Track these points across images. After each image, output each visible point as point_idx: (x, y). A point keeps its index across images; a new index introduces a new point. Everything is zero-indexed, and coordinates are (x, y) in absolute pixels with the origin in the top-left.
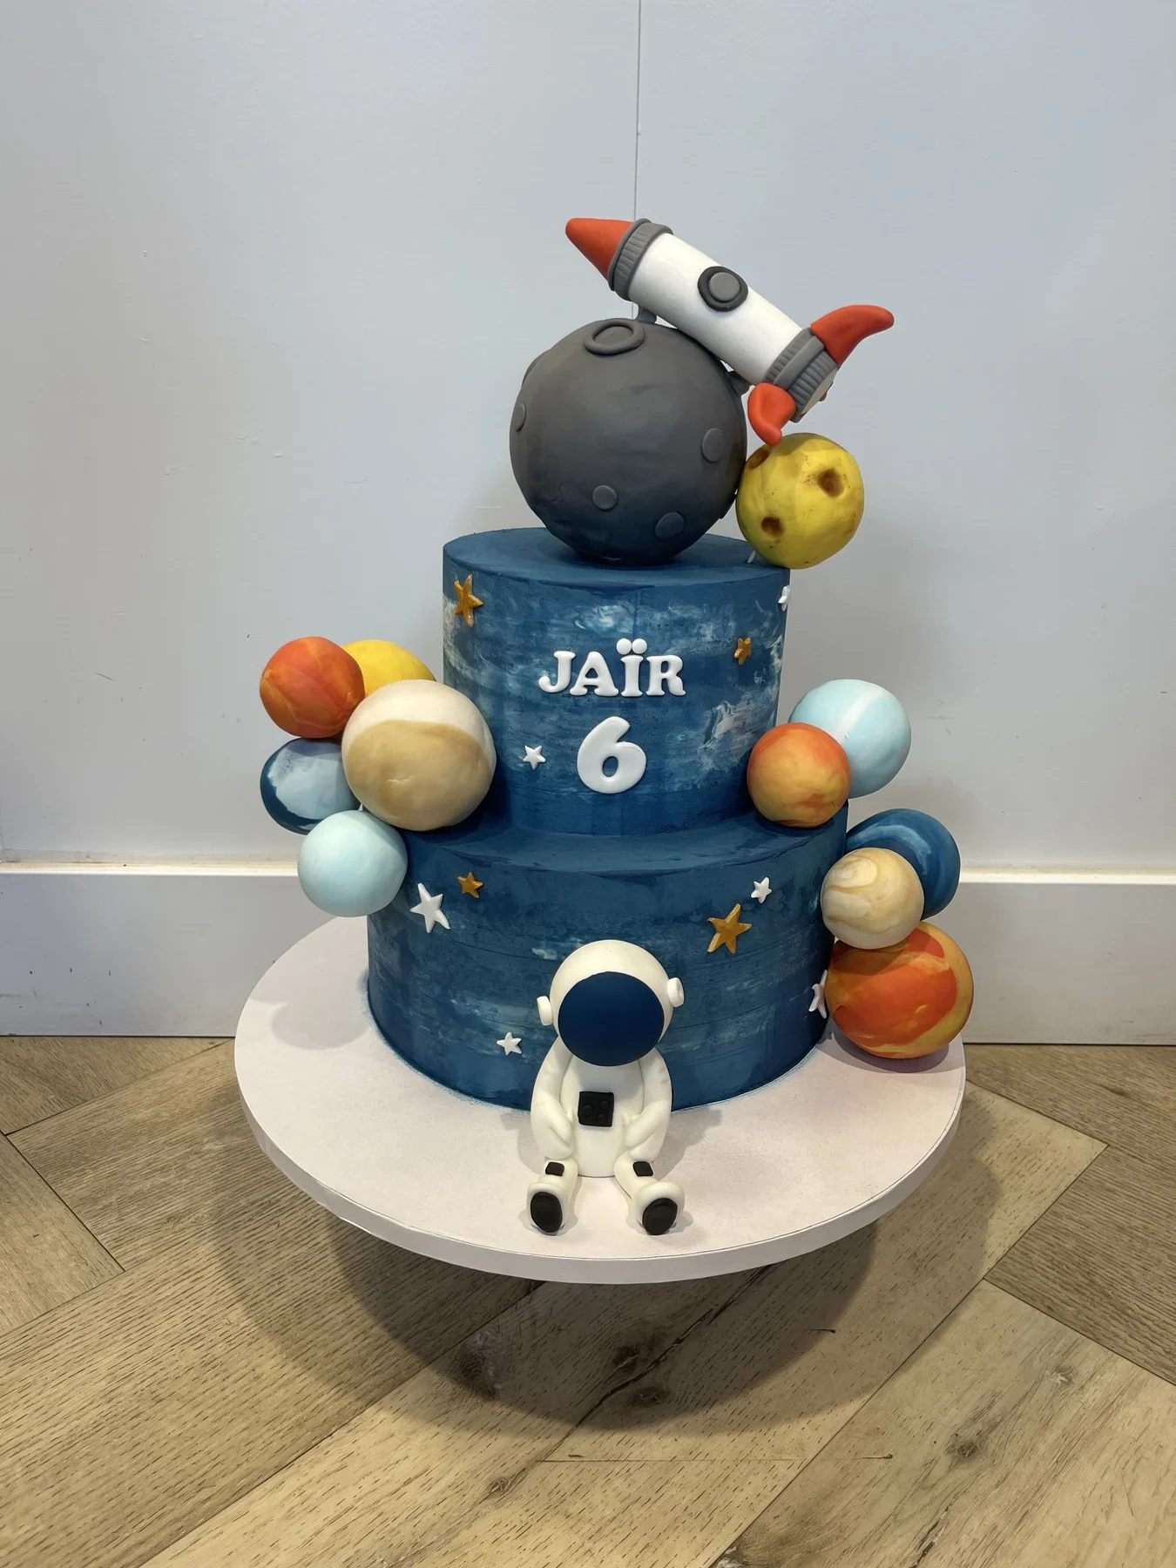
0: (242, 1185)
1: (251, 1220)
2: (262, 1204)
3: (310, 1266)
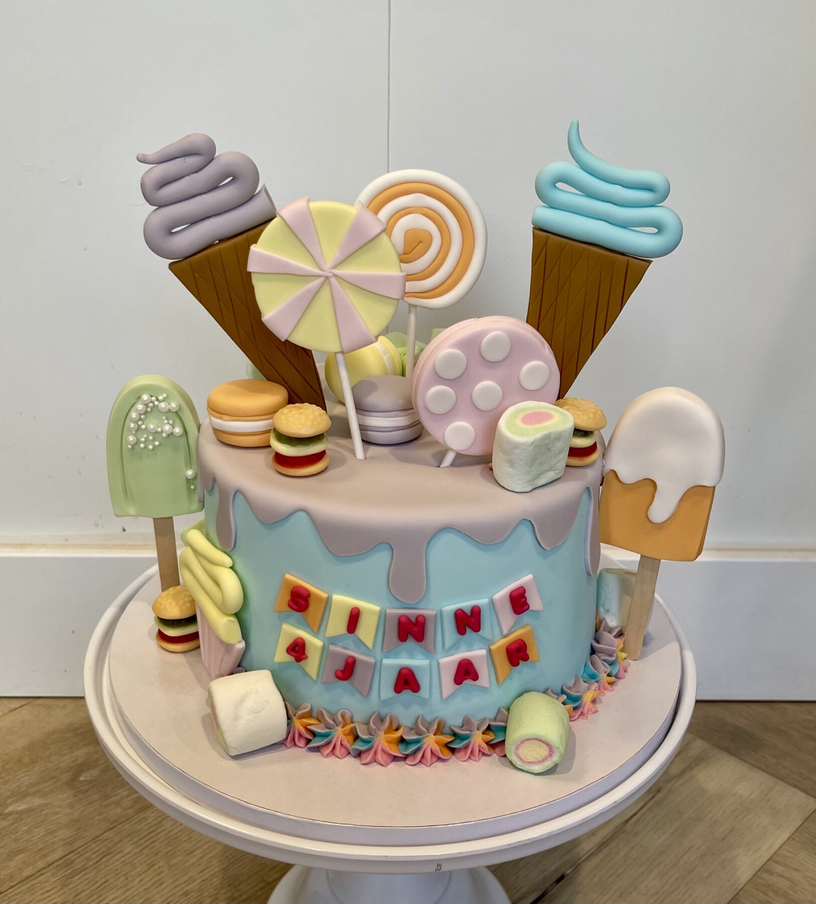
0: (40, 847)
1: (46, 882)
2: (58, 866)
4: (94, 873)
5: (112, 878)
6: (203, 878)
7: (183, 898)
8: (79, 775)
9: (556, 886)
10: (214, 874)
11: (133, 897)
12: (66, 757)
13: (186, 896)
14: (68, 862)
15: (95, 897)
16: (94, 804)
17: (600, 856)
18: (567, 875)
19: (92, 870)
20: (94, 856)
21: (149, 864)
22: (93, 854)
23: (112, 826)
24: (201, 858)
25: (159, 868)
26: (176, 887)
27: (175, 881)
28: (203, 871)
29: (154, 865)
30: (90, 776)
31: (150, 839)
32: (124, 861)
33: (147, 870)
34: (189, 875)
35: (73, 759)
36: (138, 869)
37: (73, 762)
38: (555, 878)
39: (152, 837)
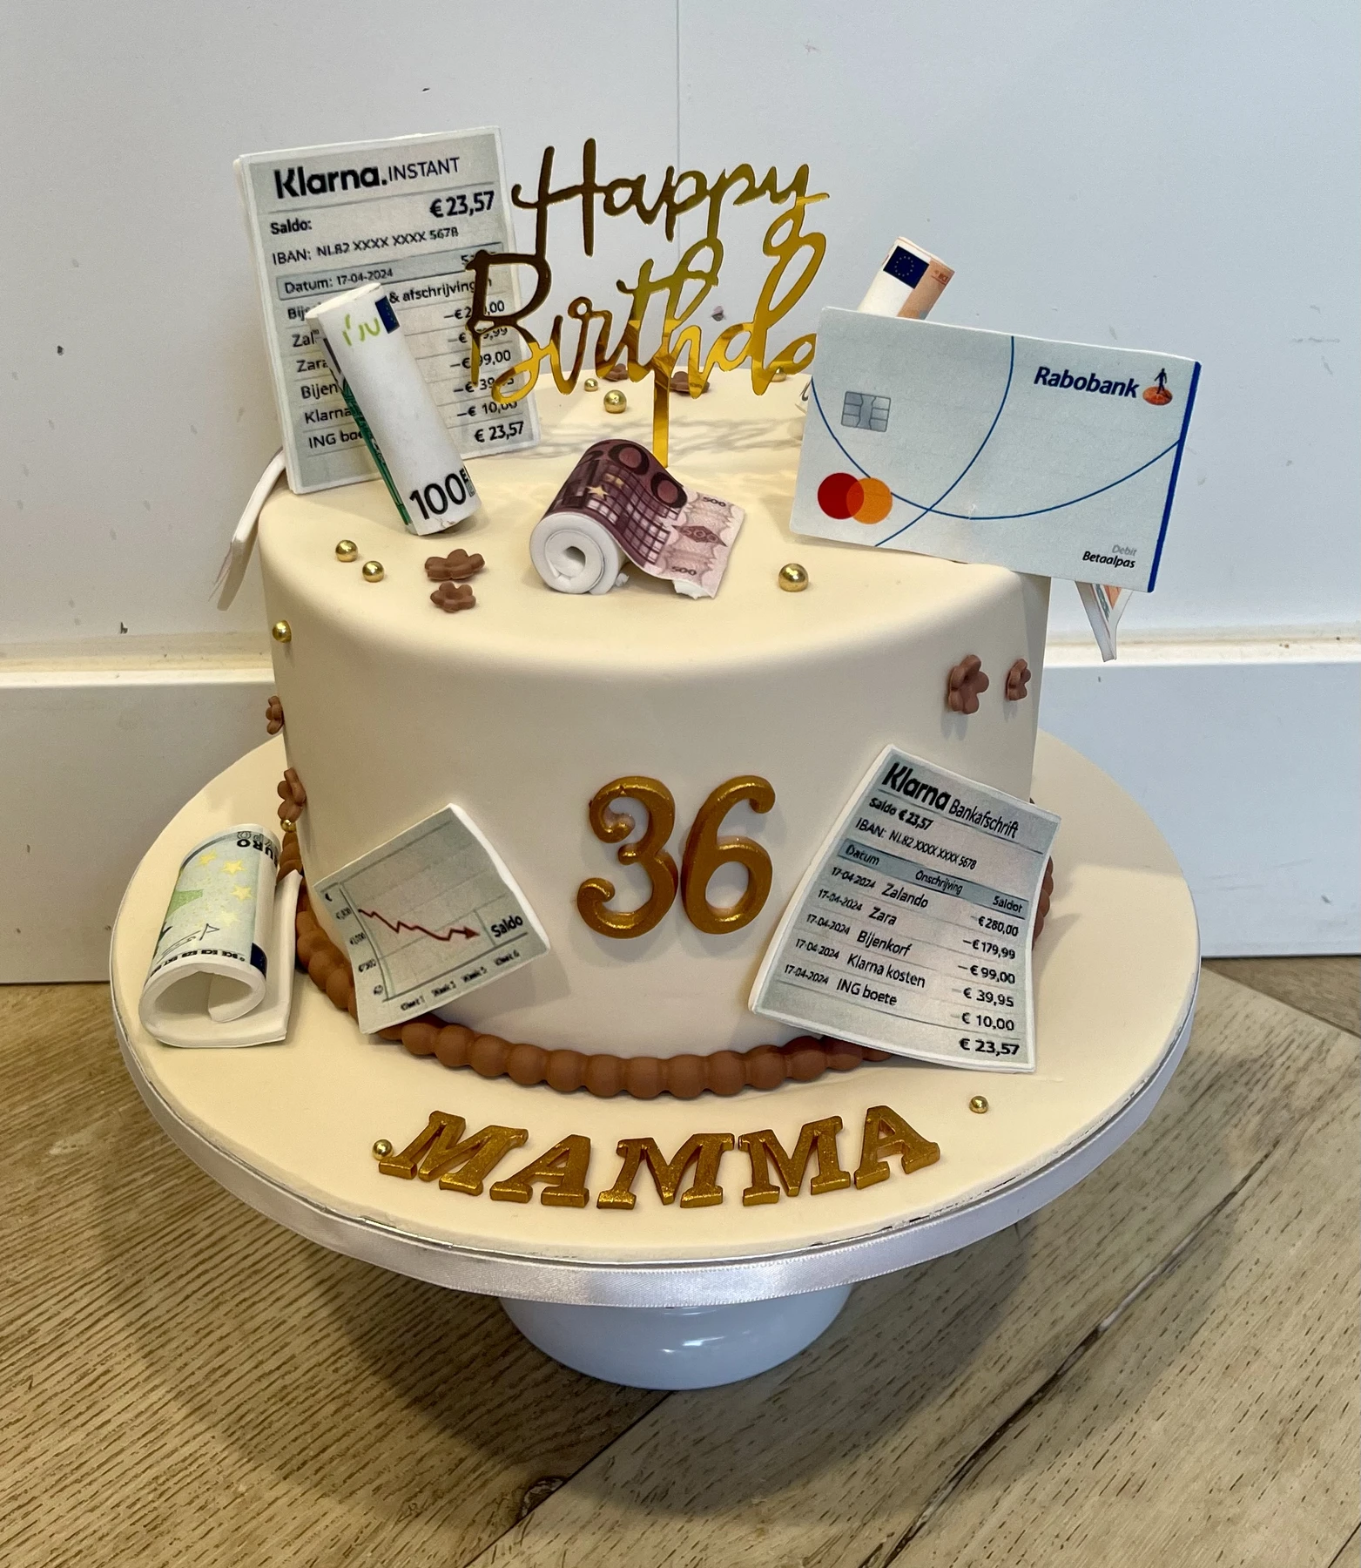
3: (88, 1474)
4: (80, 1351)
5: (119, 1363)
6: (321, 1358)
7: (274, 1404)
8: (51, 1145)
9: (1082, 1355)
10: (340, 1350)
11: (166, 1404)
12: (25, 1108)
13: (281, 1400)
14: (25, 1331)
15: (81, 1407)
16: (80, 1204)
17: (1172, 1284)
18: (1106, 1330)
19: (76, 1347)
20: (80, 1316)
21: (197, 1332)
22: (77, 1312)
23: (116, 1252)
24: (310, 1314)
25: (222, 1338)
26: (259, 1379)
27: (256, 1367)
28: (317, 1341)
29: (211, 1332)
30: (74, 1146)
31: (199, 1276)
32: (144, 1326)
33: (192, 1347)
34: (287, 1352)
35: (39, 1111)
36: (174, 1345)
37: (37, 1115)
38: (1082, 1334)
39: (206, 1272)
